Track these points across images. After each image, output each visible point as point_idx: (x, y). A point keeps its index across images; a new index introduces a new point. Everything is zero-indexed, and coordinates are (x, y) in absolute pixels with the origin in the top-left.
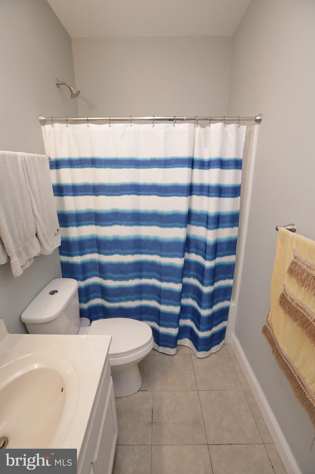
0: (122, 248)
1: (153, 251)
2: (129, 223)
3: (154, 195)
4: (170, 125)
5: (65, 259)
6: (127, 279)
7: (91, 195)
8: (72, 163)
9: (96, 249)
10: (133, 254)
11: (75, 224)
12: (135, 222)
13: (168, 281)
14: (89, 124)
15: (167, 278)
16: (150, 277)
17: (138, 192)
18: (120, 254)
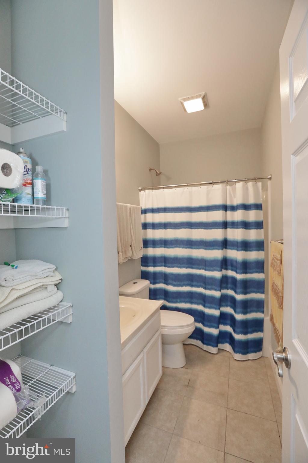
0: (180, 263)
1: (200, 267)
2: (184, 246)
3: (201, 228)
4: (210, 186)
5: (144, 268)
6: (182, 286)
7: (162, 229)
8: (153, 211)
9: (163, 264)
10: (187, 268)
11: (152, 246)
12: (188, 246)
13: (210, 289)
14: (164, 189)
15: (209, 287)
16: (198, 287)
17: (191, 227)
18: (179, 267)
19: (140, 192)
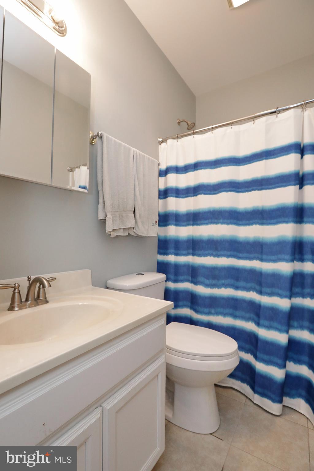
0: (216, 249)
1: (252, 256)
2: (225, 221)
3: (255, 190)
4: (273, 117)
5: (161, 258)
6: (219, 287)
7: (191, 196)
8: (177, 170)
9: (191, 251)
10: (228, 256)
11: (174, 223)
12: (232, 221)
13: (270, 294)
14: (195, 135)
15: (268, 290)
16: (248, 289)
17: (237, 190)
18: (215, 256)
19: (160, 146)
